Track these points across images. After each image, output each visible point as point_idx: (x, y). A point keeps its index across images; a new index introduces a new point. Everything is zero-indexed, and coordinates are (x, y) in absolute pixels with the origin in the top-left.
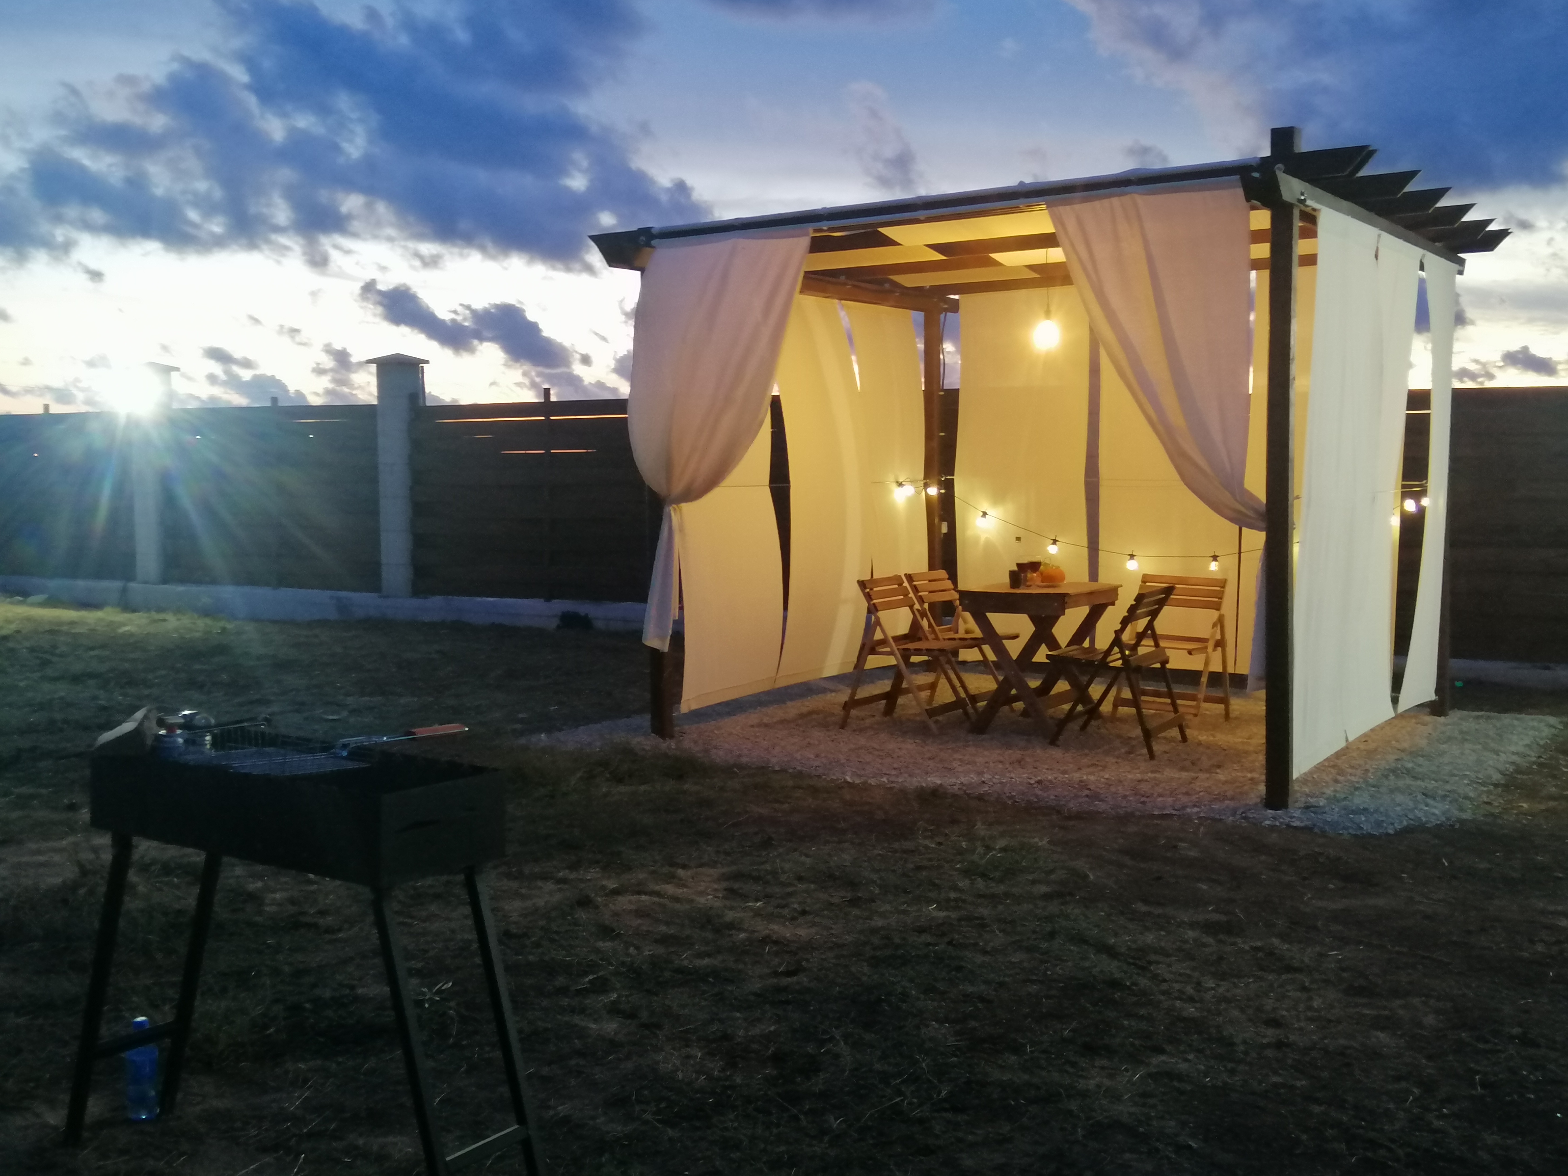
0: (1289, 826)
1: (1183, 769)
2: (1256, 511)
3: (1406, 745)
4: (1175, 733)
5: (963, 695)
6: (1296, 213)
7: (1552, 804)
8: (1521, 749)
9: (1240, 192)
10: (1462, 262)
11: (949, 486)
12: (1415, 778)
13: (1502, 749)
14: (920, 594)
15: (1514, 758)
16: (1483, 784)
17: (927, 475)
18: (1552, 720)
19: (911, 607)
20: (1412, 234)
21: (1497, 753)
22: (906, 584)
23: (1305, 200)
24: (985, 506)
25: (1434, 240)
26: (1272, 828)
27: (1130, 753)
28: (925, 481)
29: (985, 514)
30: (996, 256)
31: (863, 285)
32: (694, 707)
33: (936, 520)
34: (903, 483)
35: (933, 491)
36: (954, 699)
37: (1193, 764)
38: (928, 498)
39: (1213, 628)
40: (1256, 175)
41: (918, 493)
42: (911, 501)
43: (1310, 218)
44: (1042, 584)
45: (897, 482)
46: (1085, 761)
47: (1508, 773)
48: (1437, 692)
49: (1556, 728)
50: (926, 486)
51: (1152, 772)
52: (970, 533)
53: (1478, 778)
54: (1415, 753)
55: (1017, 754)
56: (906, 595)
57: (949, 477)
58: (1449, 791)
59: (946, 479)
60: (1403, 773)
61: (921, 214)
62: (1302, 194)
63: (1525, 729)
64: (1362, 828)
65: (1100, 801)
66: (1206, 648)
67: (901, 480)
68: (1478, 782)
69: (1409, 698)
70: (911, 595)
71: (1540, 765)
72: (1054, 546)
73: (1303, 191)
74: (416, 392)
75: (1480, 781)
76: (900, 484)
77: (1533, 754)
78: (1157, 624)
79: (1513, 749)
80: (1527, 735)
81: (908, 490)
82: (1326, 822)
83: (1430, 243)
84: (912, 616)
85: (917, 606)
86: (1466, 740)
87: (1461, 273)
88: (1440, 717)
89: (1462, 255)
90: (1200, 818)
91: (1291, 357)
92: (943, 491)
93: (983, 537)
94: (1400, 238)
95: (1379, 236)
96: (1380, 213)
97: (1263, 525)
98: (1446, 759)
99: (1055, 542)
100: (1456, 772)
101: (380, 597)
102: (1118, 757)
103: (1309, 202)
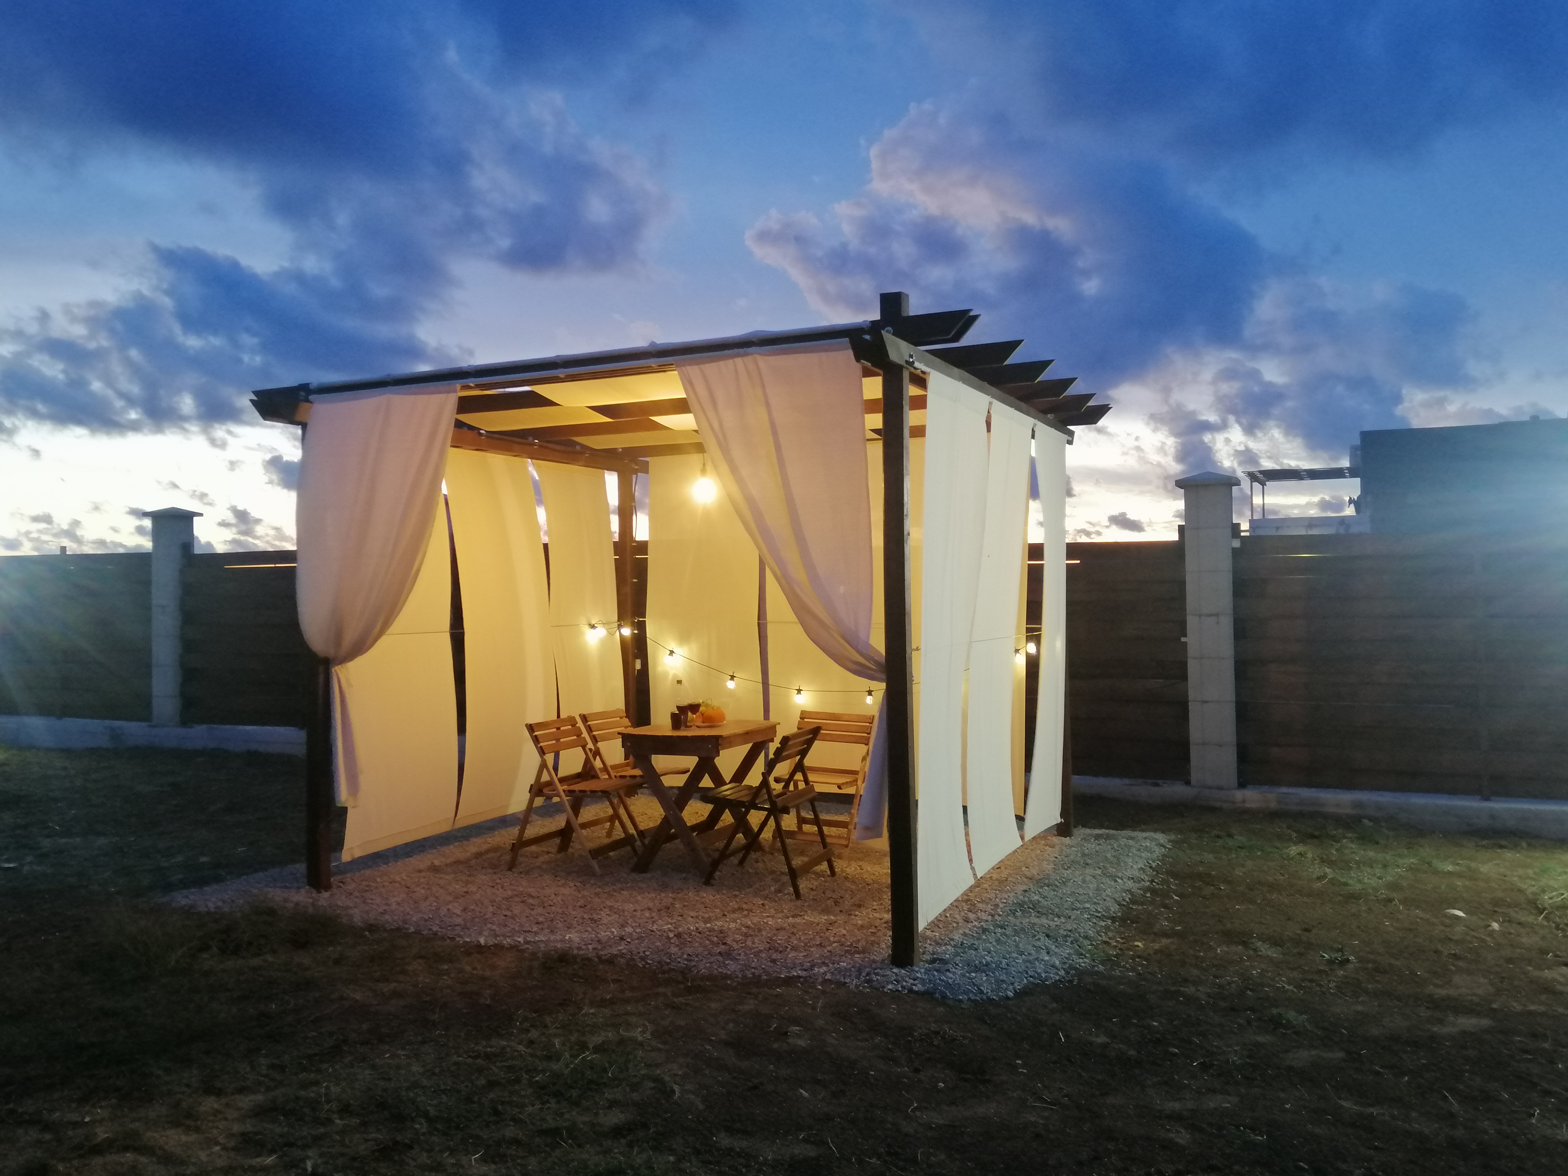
0: (911, 991)
1: (826, 911)
2: (877, 663)
3: (1034, 872)
4: (824, 866)
5: (632, 831)
6: (906, 375)
7: (1165, 941)
8: (1136, 873)
9: (851, 353)
10: (1071, 434)
11: (641, 627)
12: (1040, 914)
13: (1120, 875)
14: (594, 733)
15: (1130, 884)
16: (1101, 918)
17: (621, 617)
18: (1161, 837)
19: (584, 747)
20: (1023, 405)
21: (1114, 878)
22: (580, 724)
23: (913, 362)
24: (673, 646)
25: (1045, 412)
26: (895, 995)
27: (779, 891)
28: (619, 623)
29: (672, 652)
30: (658, 419)
31: (550, 445)
32: (358, 854)
33: (630, 658)
34: (596, 625)
35: (627, 632)
36: (623, 835)
37: (836, 903)
38: (622, 639)
39: (862, 761)
40: (867, 337)
41: (611, 634)
42: (604, 643)
43: (920, 381)
44: (703, 724)
45: (590, 625)
46: (733, 904)
47: (1125, 903)
48: (1062, 816)
49: (1165, 847)
50: (620, 627)
51: (793, 917)
52: (660, 669)
53: (1097, 911)
54: (1041, 882)
55: (667, 898)
56: (579, 735)
57: (641, 619)
58: (1070, 931)
59: (638, 620)
60: (1029, 908)
61: (561, 373)
62: (911, 356)
63: (1139, 850)
64: (982, 992)
65: (732, 960)
66: (856, 780)
67: (593, 623)
68: (1097, 917)
69: (1034, 827)
70: (585, 734)
71: (1154, 891)
72: (732, 682)
73: (912, 354)
74: (187, 543)
75: (1099, 915)
76: (593, 627)
77: (1147, 878)
78: (805, 761)
79: (1129, 873)
80: (1141, 857)
81: (601, 632)
82: (948, 985)
83: (1041, 415)
84: (584, 756)
85: (590, 745)
86: (1087, 864)
87: (1070, 442)
88: (1066, 837)
89: (1071, 428)
90: (825, 981)
91: (905, 513)
92: (636, 632)
93: (672, 673)
94: (1012, 407)
95: (991, 403)
96: (991, 383)
97: (884, 677)
98: (1067, 890)
99: (732, 678)
100: (1078, 905)
101: (149, 726)
102: (766, 898)
103: (917, 364)
